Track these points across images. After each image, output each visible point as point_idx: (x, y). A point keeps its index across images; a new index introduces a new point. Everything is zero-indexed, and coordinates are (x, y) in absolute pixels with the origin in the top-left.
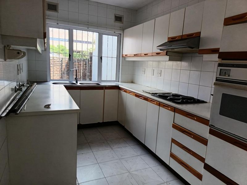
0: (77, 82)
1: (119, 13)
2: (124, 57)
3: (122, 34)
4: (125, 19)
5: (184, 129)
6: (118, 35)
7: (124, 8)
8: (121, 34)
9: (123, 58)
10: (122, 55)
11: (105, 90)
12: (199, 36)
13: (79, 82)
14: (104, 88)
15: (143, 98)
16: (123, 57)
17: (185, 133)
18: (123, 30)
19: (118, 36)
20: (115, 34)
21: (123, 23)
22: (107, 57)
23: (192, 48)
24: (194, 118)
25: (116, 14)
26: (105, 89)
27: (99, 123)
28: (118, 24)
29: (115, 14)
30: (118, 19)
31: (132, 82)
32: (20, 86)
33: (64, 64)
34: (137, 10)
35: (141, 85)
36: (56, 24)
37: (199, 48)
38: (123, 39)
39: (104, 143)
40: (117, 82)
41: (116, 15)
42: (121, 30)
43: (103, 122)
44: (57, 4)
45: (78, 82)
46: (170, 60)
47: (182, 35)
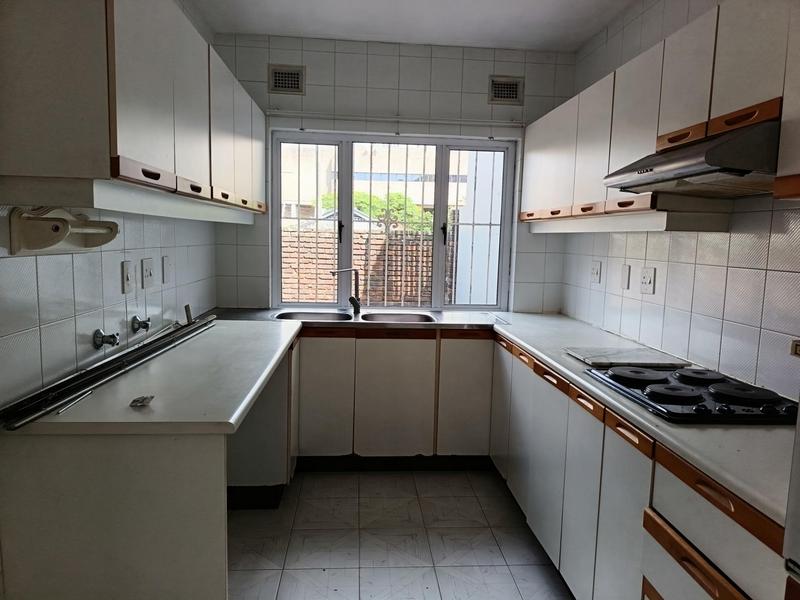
0: (357, 312)
1: (508, 71)
2: (527, 221)
3: (520, 139)
4: (528, 90)
5: (686, 546)
6: (507, 145)
7: (526, 51)
8: (516, 142)
9: (524, 226)
10: (520, 214)
11: (443, 340)
12: (776, 115)
13: (363, 312)
14: (438, 334)
15: (555, 382)
16: (521, 221)
17: (690, 567)
18: (522, 126)
19: (505, 150)
20: (491, 143)
21: (522, 105)
22: (474, 225)
23: (742, 173)
24: (724, 503)
25: (496, 73)
26: (442, 337)
27: (420, 457)
28: (504, 108)
29: (491, 76)
30: (505, 90)
31: (560, 312)
32: (133, 326)
33: (375, 252)
34: (576, 52)
35: (588, 324)
36: (298, 130)
37: (776, 172)
38: (522, 160)
39: (412, 536)
40: (500, 310)
41: (495, 79)
42: (516, 127)
43: (435, 456)
44: (302, 67)
45: (361, 310)
46: (671, 227)
47: (707, 123)
